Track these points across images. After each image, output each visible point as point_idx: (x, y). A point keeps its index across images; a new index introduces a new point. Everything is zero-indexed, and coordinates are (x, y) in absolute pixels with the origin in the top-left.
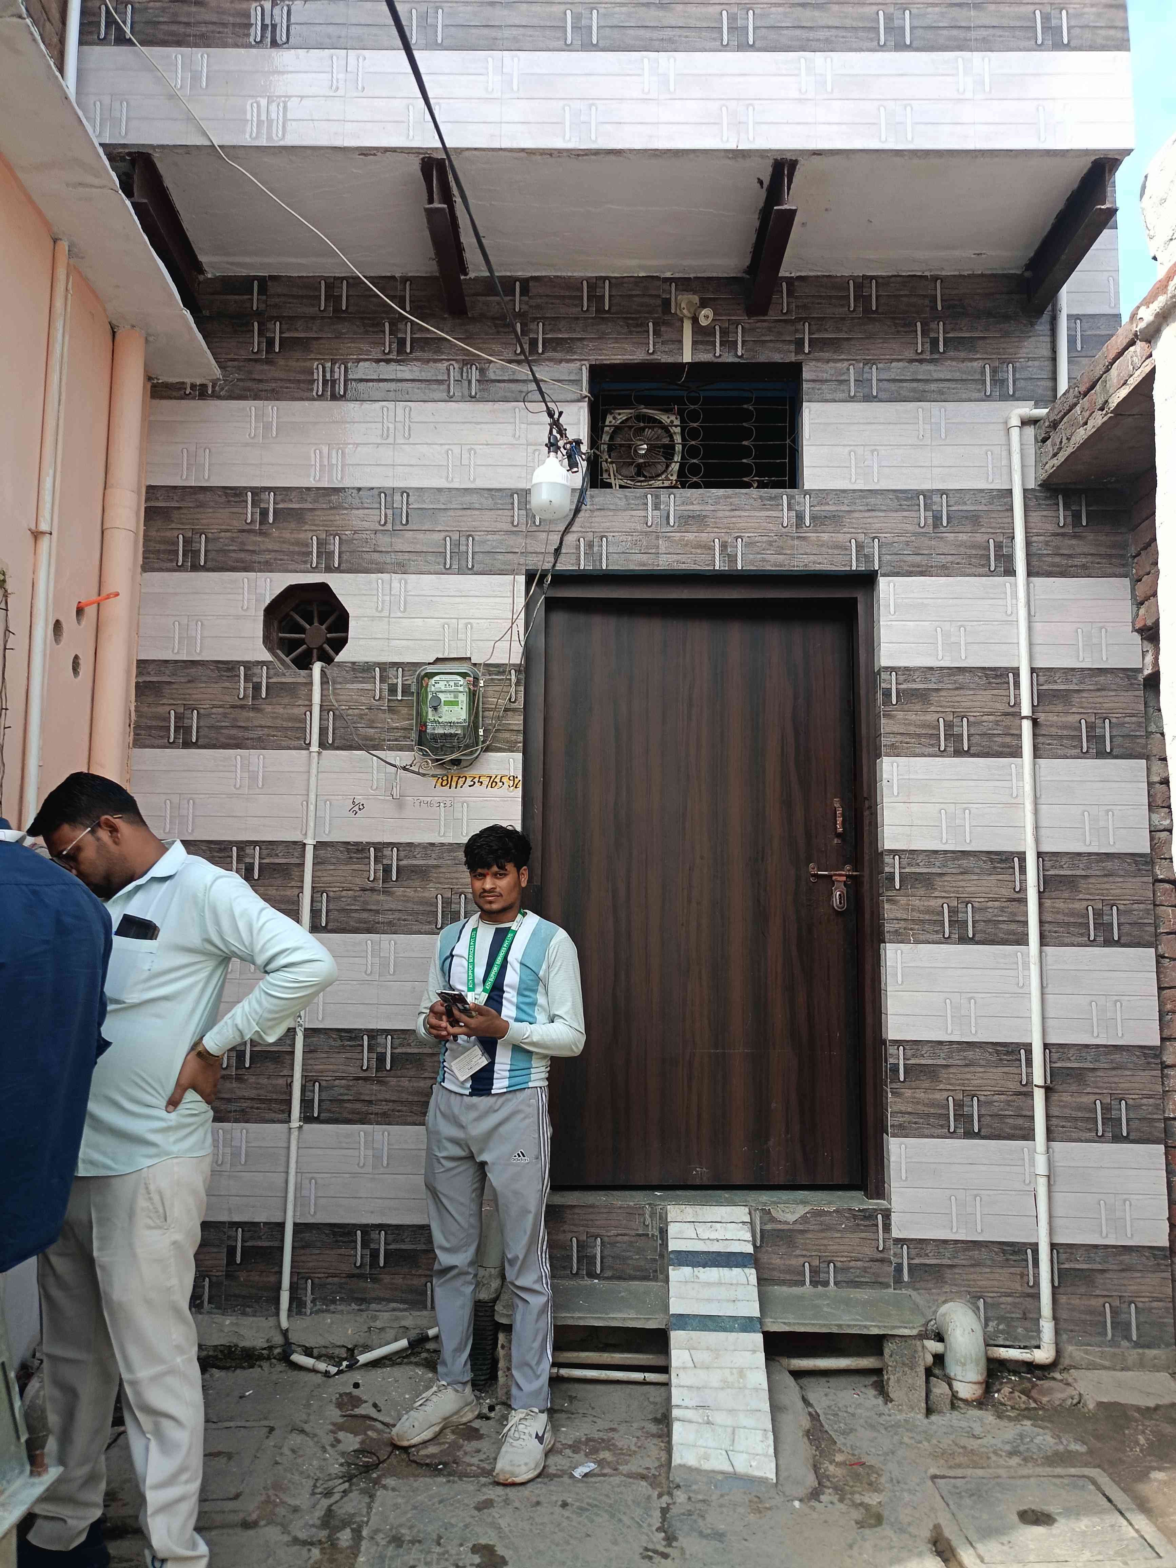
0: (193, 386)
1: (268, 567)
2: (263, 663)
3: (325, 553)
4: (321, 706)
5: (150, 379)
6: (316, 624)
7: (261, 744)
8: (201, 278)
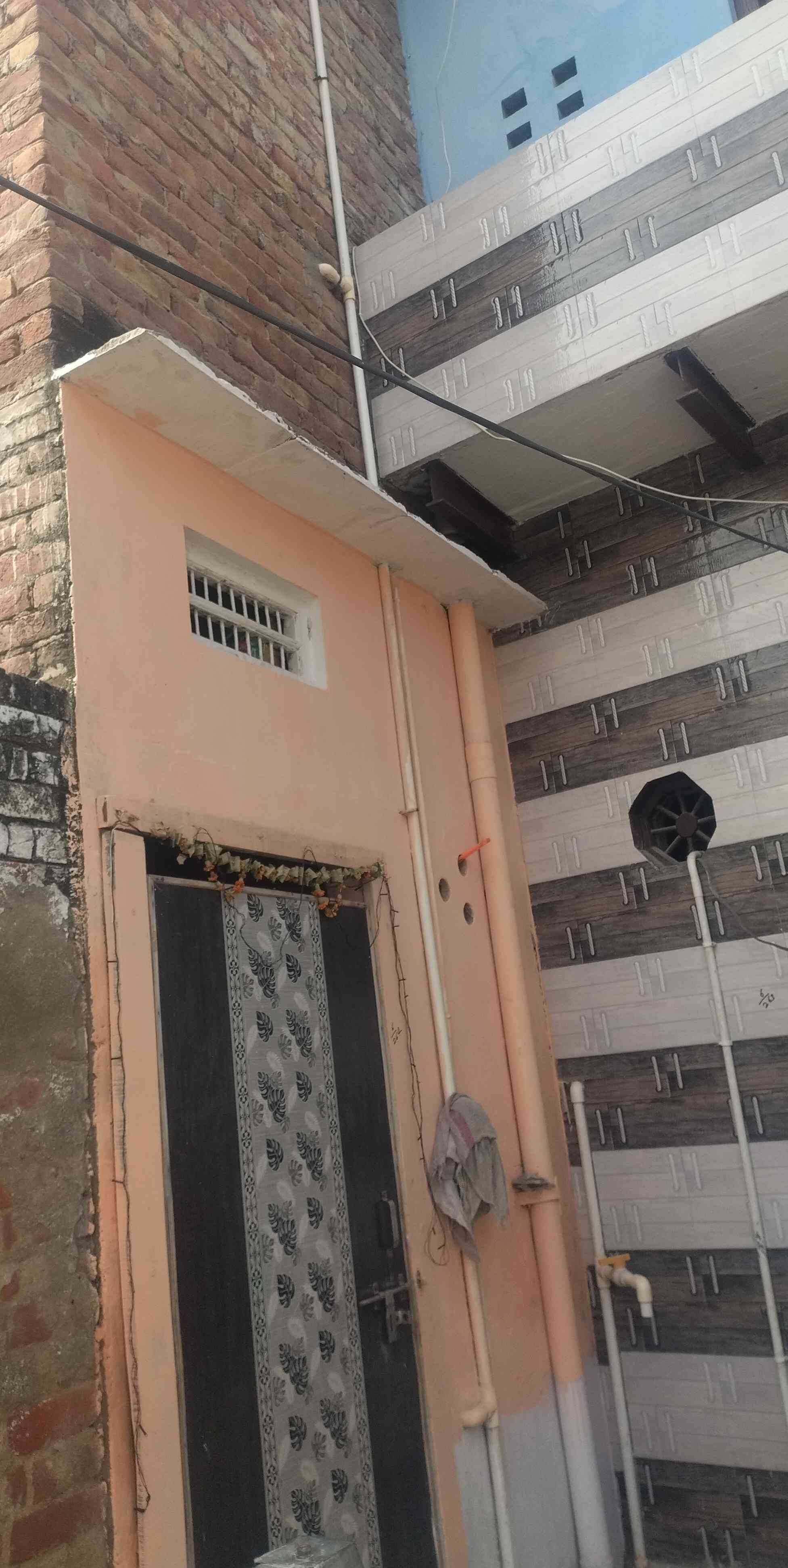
0: (526, 625)
1: (624, 770)
2: (639, 865)
3: (674, 744)
4: (704, 898)
5: (490, 631)
6: (684, 812)
7: (654, 946)
8: (514, 528)
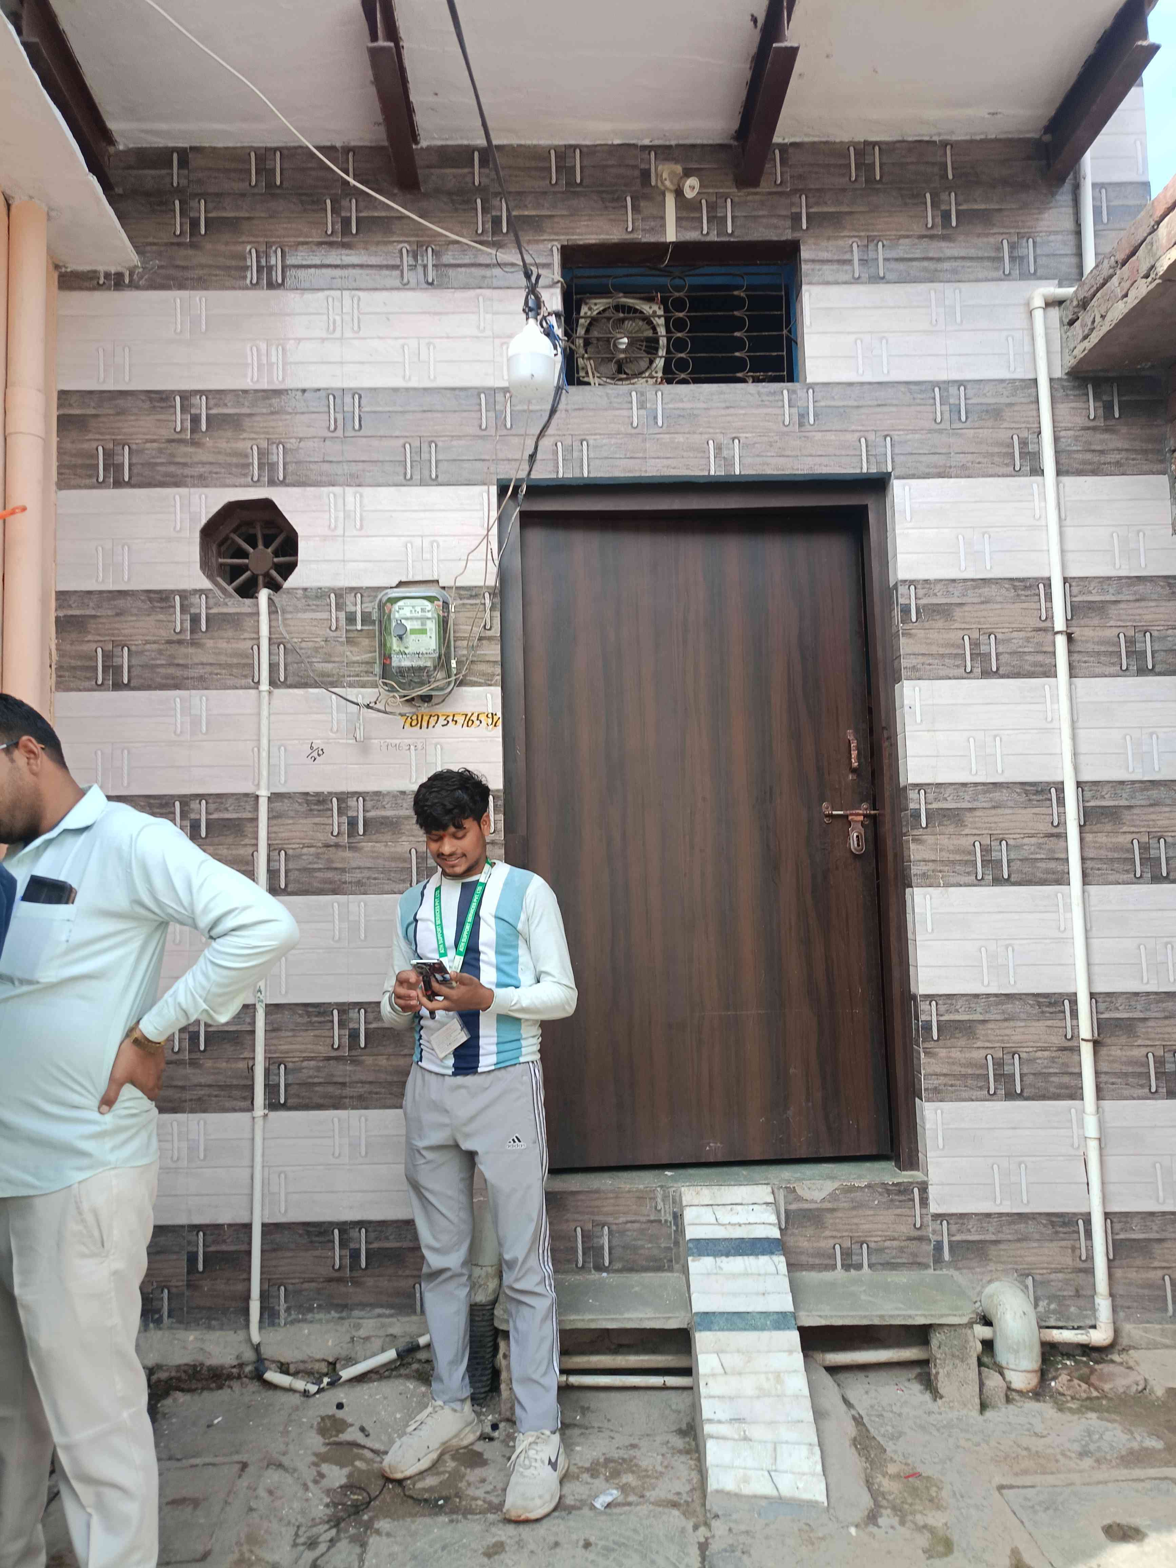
0: (107, 275)
1: (202, 481)
2: (201, 592)
3: (266, 465)
4: (270, 639)
5: (57, 267)
6: (261, 546)
7: (202, 683)
8: (111, 150)
